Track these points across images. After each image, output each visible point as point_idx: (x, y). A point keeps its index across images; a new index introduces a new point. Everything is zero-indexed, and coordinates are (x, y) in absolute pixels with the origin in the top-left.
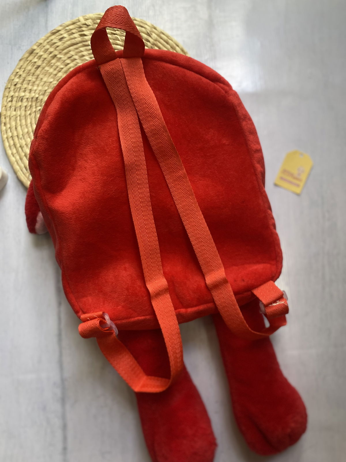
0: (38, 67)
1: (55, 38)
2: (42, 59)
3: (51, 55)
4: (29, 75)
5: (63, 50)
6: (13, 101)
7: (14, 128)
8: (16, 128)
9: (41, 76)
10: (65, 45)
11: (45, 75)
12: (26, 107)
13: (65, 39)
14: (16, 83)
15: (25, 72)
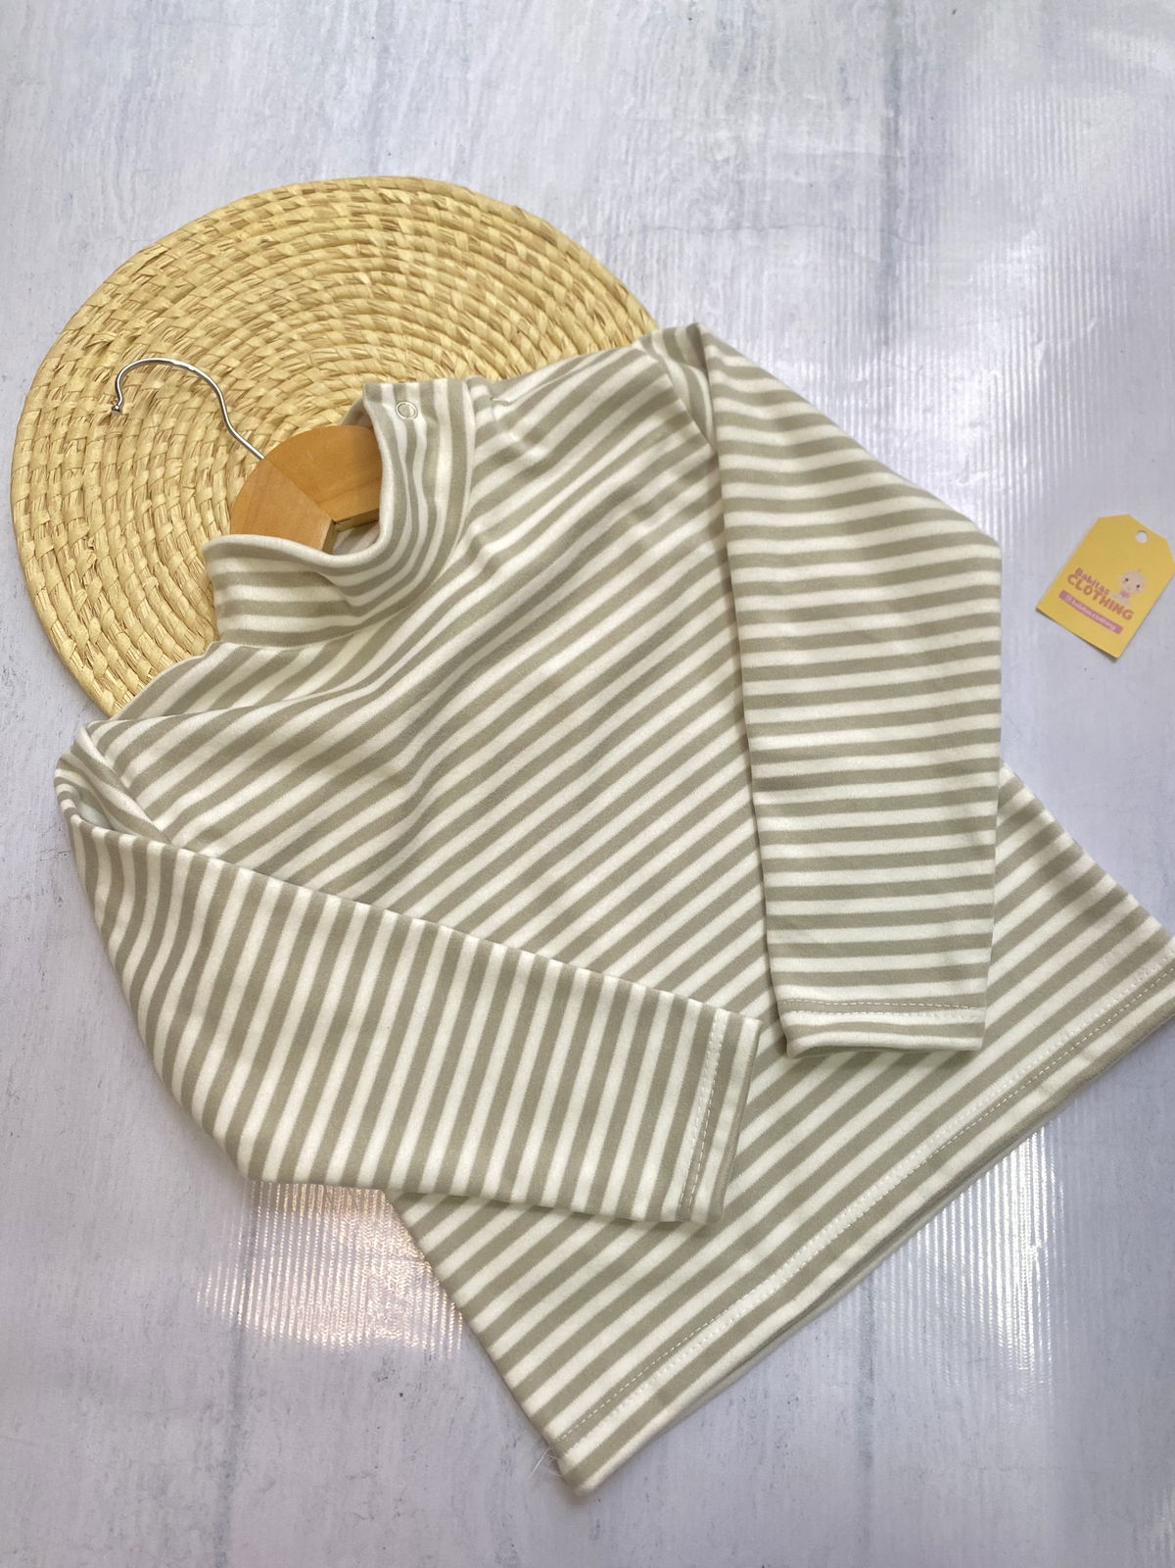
0: (501, 262)
1: (598, 298)
2: (526, 269)
3: (541, 293)
4: (471, 240)
5: (564, 328)
6: (386, 206)
7: (298, 218)
8: (296, 222)
9: (471, 272)
10: (580, 333)
11: (478, 286)
12: (368, 242)
13: (597, 328)
14: (441, 205)
15: (482, 228)
